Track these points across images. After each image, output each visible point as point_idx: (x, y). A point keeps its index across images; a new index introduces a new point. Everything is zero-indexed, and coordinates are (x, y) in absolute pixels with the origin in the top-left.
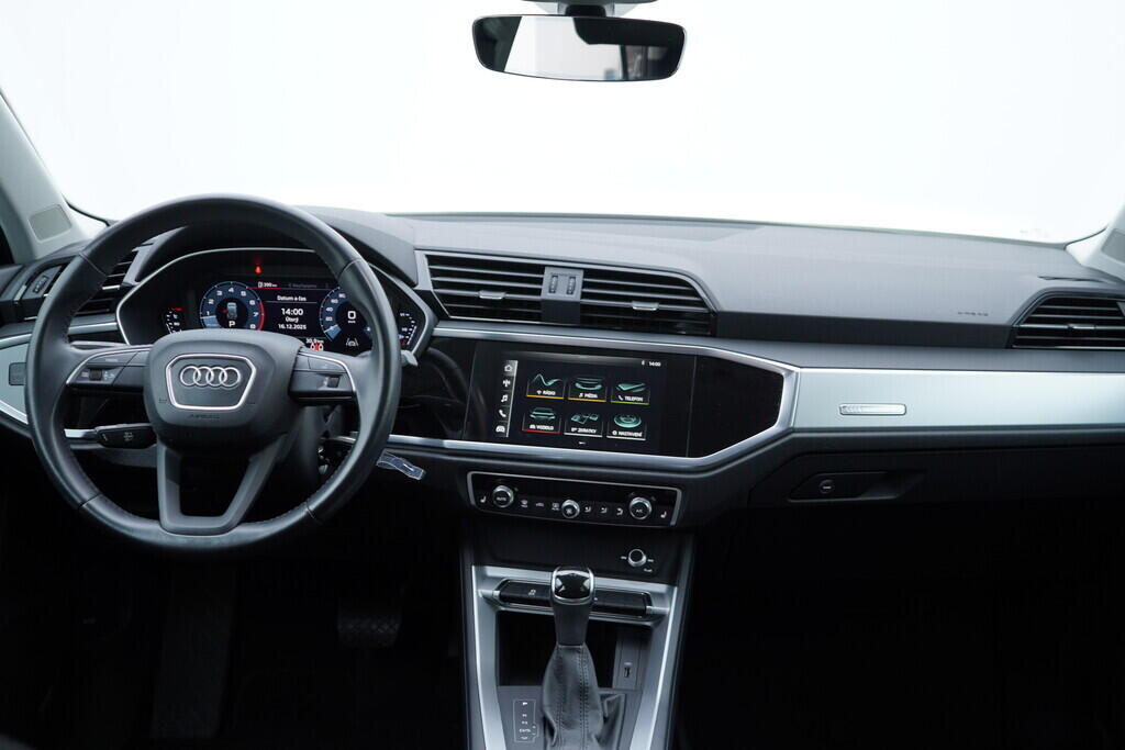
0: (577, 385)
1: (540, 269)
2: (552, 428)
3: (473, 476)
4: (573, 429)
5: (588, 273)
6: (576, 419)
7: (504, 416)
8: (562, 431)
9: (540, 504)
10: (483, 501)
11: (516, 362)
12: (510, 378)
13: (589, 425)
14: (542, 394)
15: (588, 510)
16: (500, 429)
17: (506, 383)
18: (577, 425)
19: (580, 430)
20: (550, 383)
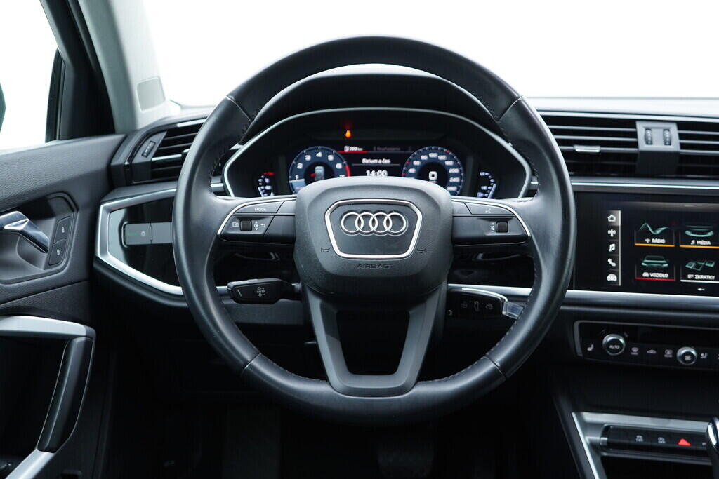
0: (688, 233)
1: (632, 123)
2: (666, 275)
3: (580, 325)
4: (690, 276)
5: (681, 125)
6: (690, 266)
7: (614, 264)
8: (678, 279)
9: (652, 352)
10: (590, 349)
11: (620, 212)
12: (615, 228)
13: (706, 271)
14: (651, 243)
15: (704, 356)
16: (612, 278)
17: (612, 232)
18: (694, 272)
19: (698, 277)
20: (658, 232)
